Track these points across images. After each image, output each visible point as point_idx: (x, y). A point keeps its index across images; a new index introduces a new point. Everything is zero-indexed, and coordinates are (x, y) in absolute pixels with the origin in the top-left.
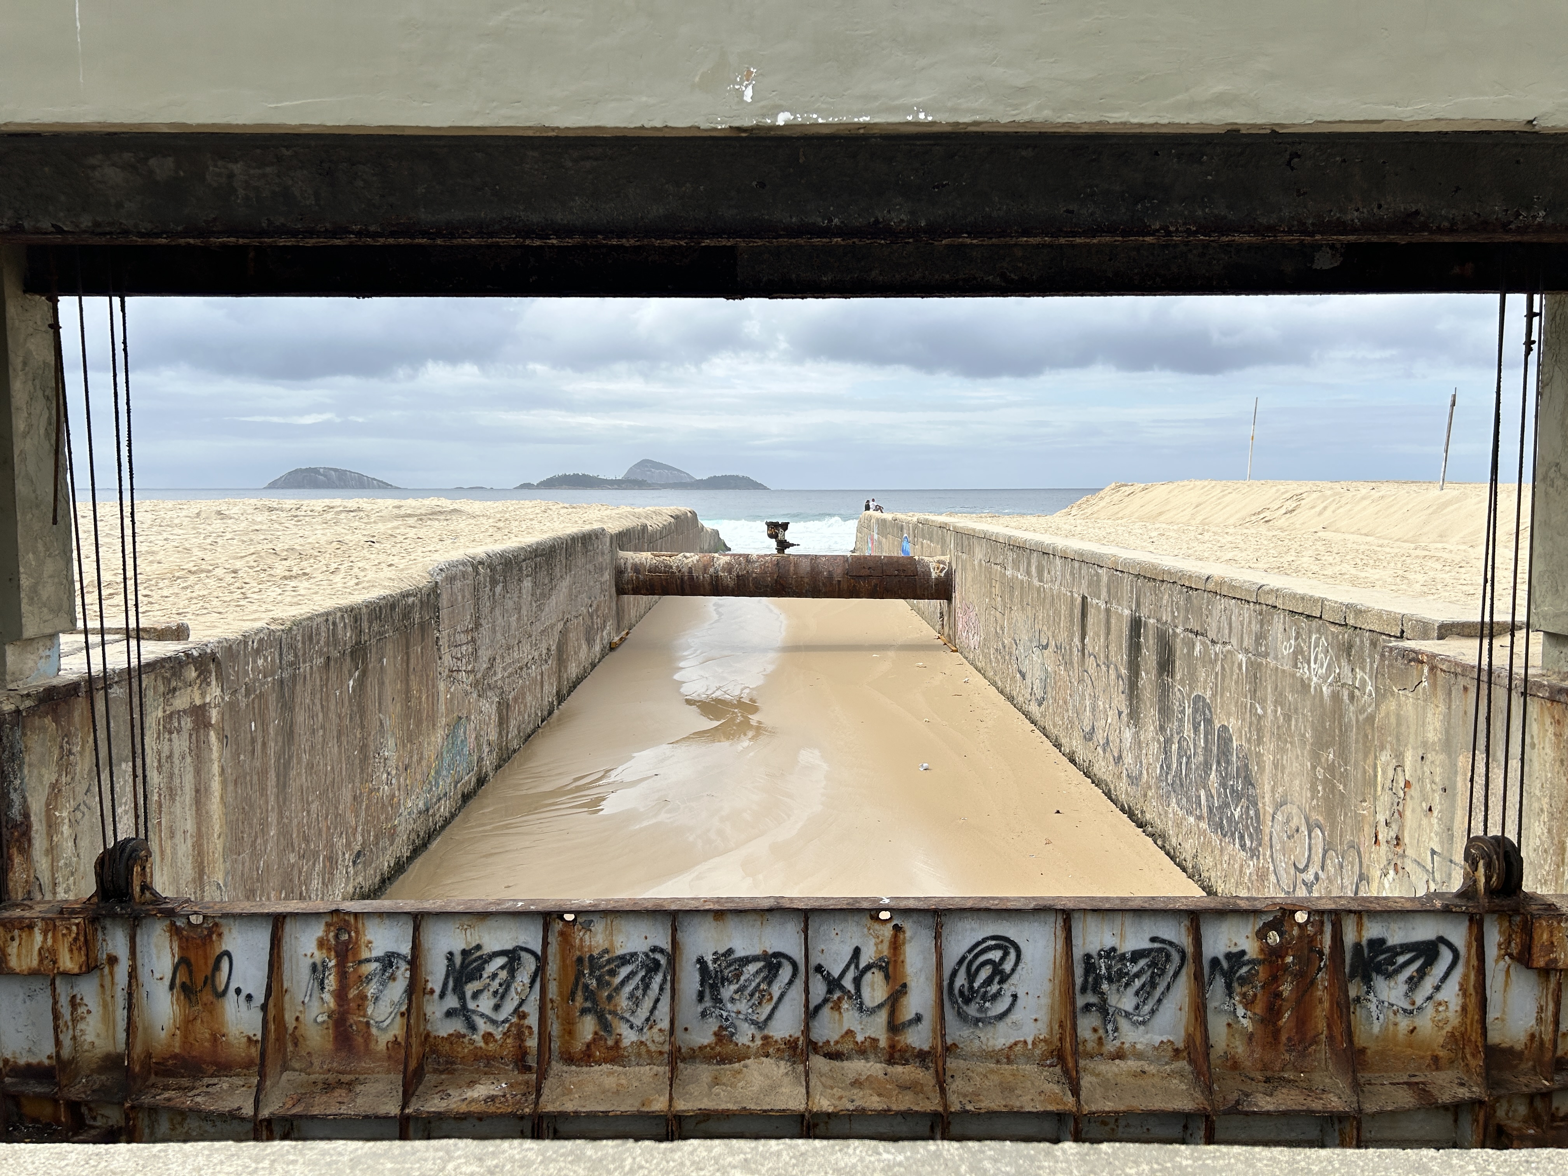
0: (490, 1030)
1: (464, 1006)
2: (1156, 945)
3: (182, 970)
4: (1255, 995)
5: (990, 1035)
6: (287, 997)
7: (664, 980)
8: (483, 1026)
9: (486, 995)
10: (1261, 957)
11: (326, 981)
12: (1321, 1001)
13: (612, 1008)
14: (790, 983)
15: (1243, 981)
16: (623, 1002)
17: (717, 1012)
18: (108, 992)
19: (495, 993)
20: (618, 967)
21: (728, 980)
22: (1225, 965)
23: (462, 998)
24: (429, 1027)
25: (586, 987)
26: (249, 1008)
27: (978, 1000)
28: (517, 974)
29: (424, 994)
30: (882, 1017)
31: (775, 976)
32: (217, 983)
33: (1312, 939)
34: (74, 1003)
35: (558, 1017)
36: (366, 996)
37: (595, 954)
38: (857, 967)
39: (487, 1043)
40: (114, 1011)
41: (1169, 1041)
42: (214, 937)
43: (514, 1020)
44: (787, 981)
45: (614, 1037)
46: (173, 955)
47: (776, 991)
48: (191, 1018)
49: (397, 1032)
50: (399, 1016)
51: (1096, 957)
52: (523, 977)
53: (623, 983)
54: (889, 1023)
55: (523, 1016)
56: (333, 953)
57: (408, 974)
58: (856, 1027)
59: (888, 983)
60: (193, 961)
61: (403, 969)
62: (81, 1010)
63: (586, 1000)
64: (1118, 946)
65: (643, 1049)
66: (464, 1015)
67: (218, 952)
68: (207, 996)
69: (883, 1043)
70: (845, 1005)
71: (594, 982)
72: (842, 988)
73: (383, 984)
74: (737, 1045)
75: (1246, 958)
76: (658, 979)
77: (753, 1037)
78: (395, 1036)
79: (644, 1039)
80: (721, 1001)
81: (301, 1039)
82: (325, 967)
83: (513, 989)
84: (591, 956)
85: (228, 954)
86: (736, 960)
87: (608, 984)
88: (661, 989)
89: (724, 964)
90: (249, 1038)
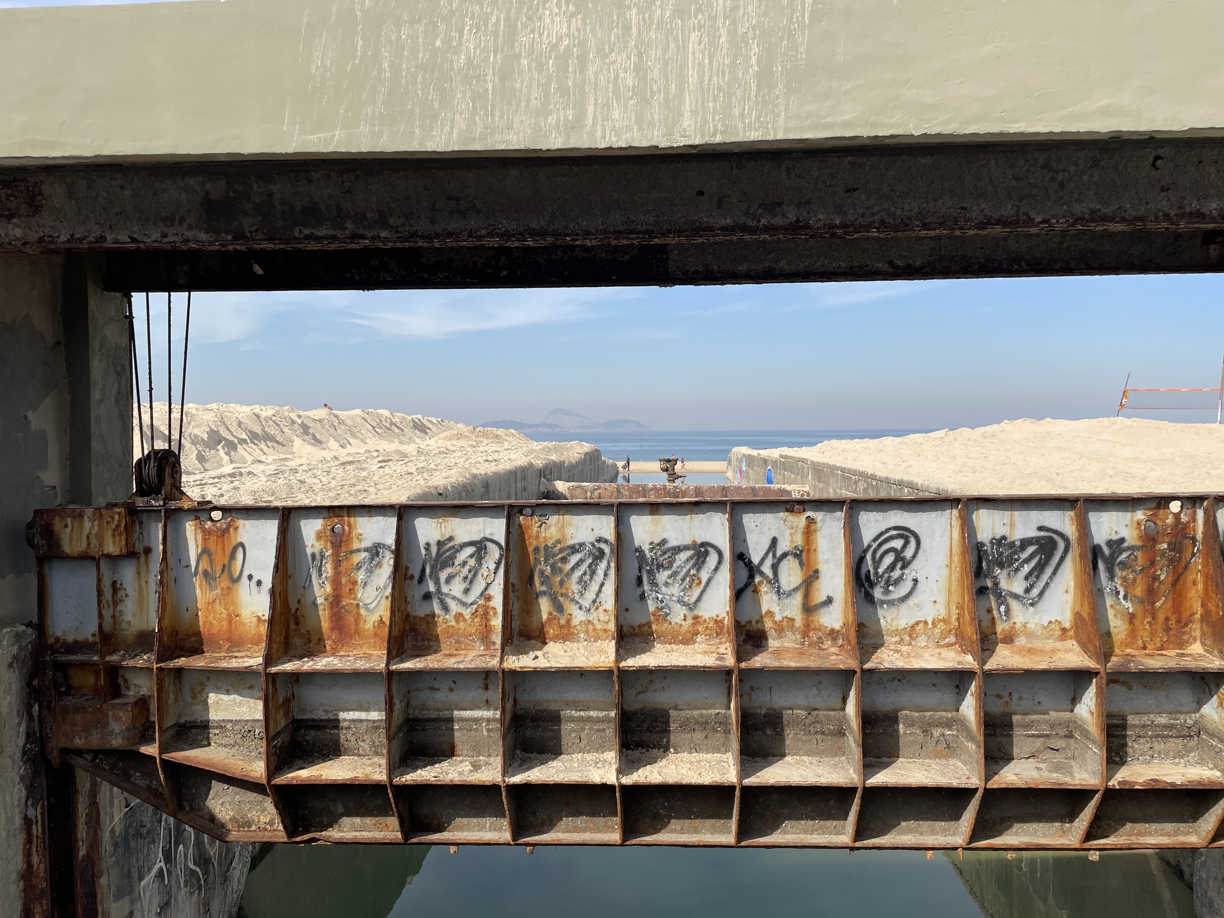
0: (460, 611)
1: (439, 590)
2: (1043, 534)
3: (205, 557)
4: (1135, 580)
5: (894, 615)
6: (290, 582)
7: (608, 567)
8: (454, 607)
9: (457, 580)
10: (1139, 543)
11: (323, 569)
12: (1195, 583)
13: (564, 591)
14: (716, 569)
15: (1124, 565)
16: (574, 586)
17: (654, 594)
18: (143, 578)
19: (466, 578)
20: (569, 555)
21: (662, 566)
22: (1106, 551)
23: (437, 583)
24: (409, 609)
25: (542, 573)
26: (259, 592)
27: (882, 584)
28: (483, 561)
29: (405, 579)
30: (798, 599)
31: (703, 562)
32: (233, 570)
33: (1186, 526)
34: (115, 587)
35: (518, 598)
36: (357, 582)
37: (549, 544)
38: (774, 556)
39: (457, 622)
40: (148, 595)
41: (1057, 621)
42: (231, 529)
43: (481, 602)
44: (713, 567)
45: (565, 617)
46: (197, 546)
47: (704, 575)
48: (211, 601)
49: (382, 614)
50: (384, 599)
51: (988, 544)
52: (490, 563)
53: (573, 569)
54: (804, 604)
55: (489, 598)
56: (329, 544)
57: (392, 562)
58: (776, 609)
59: (802, 569)
60: (213, 550)
61: (388, 558)
62: (121, 593)
63: (542, 584)
64: (1008, 535)
65: (591, 627)
66: (439, 598)
67: (234, 544)
68: (224, 583)
69: (799, 623)
70: (764, 588)
71: (549, 567)
72: (762, 574)
73: (370, 572)
74: (670, 623)
75: (1125, 545)
76: (603, 565)
77: (685, 616)
78: (381, 617)
79: (591, 619)
80: (657, 585)
81: (302, 619)
82: (322, 557)
83: (480, 575)
84: (546, 545)
85: (242, 545)
86: (668, 550)
87: (561, 570)
88: (606, 575)
89: (659, 553)
90: (259, 618)
